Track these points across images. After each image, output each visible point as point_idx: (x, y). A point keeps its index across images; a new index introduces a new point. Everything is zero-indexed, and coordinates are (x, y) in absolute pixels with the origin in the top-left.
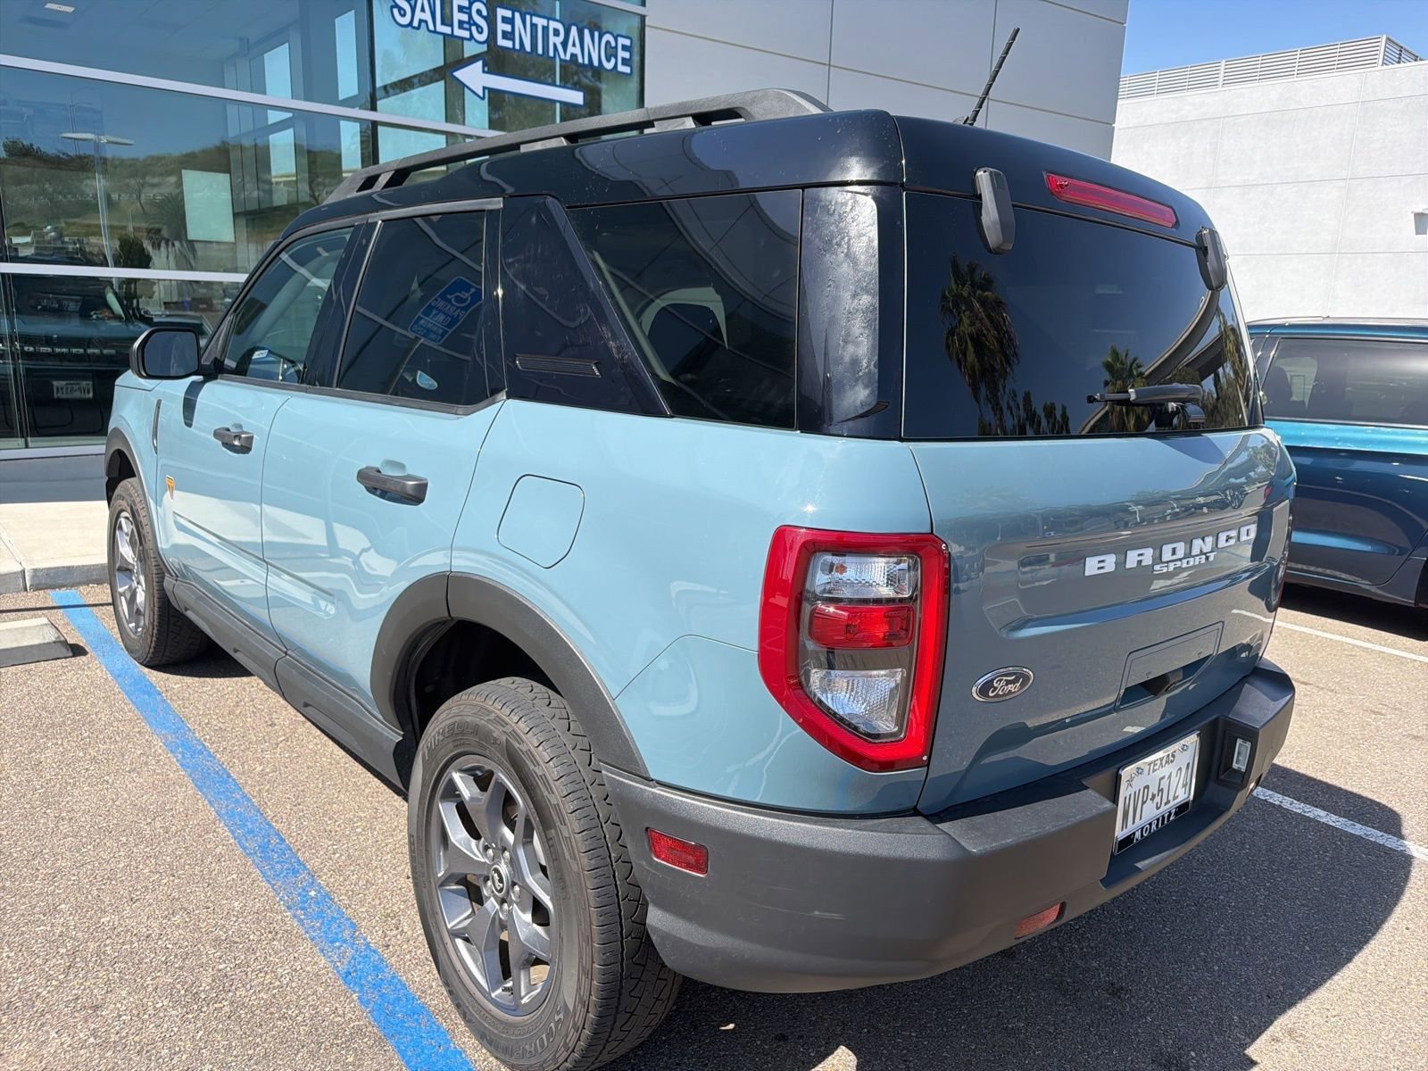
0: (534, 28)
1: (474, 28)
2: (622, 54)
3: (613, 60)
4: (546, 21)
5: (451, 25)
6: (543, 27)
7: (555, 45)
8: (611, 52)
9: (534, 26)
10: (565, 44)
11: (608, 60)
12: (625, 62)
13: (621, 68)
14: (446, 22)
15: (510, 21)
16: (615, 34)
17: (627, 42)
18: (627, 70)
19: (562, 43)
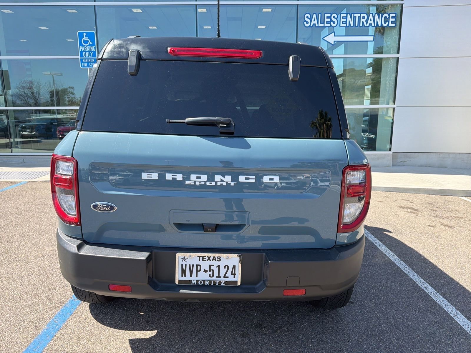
0: (355, 18)
1: (332, 23)
2: (391, 20)
3: (387, 23)
4: (360, 14)
5: (324, 23)
6: (358, 17)
7: (363, 22)
8: (386, 20)
9: (355, 17)
10: (367, 21)
11: (385, 23)
12: (392, 22)
13: (391, 25)
14: (322, 22)
15: (346, 18)
16: (389, 13)
17: (394, 15)
18: (394, 25)
19: (366, 21)
